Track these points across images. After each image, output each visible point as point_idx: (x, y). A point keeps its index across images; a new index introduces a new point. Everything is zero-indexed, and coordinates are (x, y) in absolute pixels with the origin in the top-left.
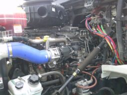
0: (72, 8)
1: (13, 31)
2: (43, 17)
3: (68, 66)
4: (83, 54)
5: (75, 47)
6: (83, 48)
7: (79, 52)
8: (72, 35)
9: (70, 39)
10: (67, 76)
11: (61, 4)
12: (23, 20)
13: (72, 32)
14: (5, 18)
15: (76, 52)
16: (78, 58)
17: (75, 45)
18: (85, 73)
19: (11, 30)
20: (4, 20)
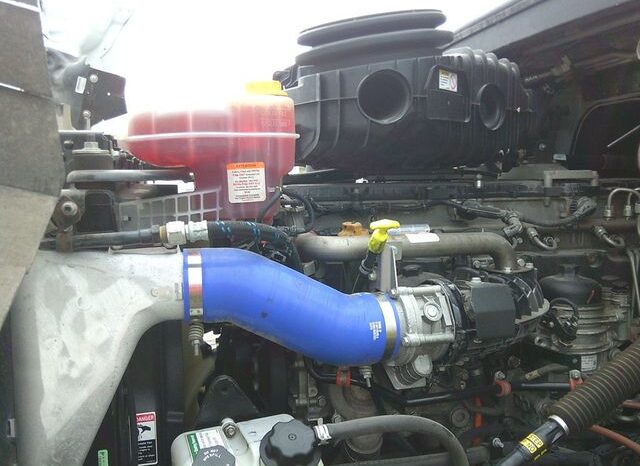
0: (566, 67)
1: (225, 193)
2: (386, 121)
3: (506, 388)
4: (614, 326)
5: (565, 282)
6: (616, 289)
7: (585, 315)
8: (554, 214)
9: (542, 235)
10: (497, 441)
11: (500, 53)
12: (274, 140)
13: (558, 197)
14: (191, 134)
15: (565, 313)
16: (577, 346)
17: (562, 271)
18: (609, 440)
19: (217, 190)
20: (184, 141)
